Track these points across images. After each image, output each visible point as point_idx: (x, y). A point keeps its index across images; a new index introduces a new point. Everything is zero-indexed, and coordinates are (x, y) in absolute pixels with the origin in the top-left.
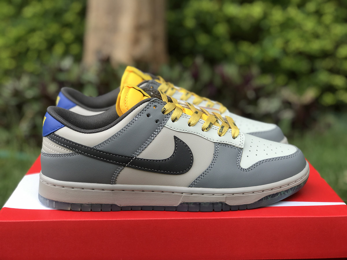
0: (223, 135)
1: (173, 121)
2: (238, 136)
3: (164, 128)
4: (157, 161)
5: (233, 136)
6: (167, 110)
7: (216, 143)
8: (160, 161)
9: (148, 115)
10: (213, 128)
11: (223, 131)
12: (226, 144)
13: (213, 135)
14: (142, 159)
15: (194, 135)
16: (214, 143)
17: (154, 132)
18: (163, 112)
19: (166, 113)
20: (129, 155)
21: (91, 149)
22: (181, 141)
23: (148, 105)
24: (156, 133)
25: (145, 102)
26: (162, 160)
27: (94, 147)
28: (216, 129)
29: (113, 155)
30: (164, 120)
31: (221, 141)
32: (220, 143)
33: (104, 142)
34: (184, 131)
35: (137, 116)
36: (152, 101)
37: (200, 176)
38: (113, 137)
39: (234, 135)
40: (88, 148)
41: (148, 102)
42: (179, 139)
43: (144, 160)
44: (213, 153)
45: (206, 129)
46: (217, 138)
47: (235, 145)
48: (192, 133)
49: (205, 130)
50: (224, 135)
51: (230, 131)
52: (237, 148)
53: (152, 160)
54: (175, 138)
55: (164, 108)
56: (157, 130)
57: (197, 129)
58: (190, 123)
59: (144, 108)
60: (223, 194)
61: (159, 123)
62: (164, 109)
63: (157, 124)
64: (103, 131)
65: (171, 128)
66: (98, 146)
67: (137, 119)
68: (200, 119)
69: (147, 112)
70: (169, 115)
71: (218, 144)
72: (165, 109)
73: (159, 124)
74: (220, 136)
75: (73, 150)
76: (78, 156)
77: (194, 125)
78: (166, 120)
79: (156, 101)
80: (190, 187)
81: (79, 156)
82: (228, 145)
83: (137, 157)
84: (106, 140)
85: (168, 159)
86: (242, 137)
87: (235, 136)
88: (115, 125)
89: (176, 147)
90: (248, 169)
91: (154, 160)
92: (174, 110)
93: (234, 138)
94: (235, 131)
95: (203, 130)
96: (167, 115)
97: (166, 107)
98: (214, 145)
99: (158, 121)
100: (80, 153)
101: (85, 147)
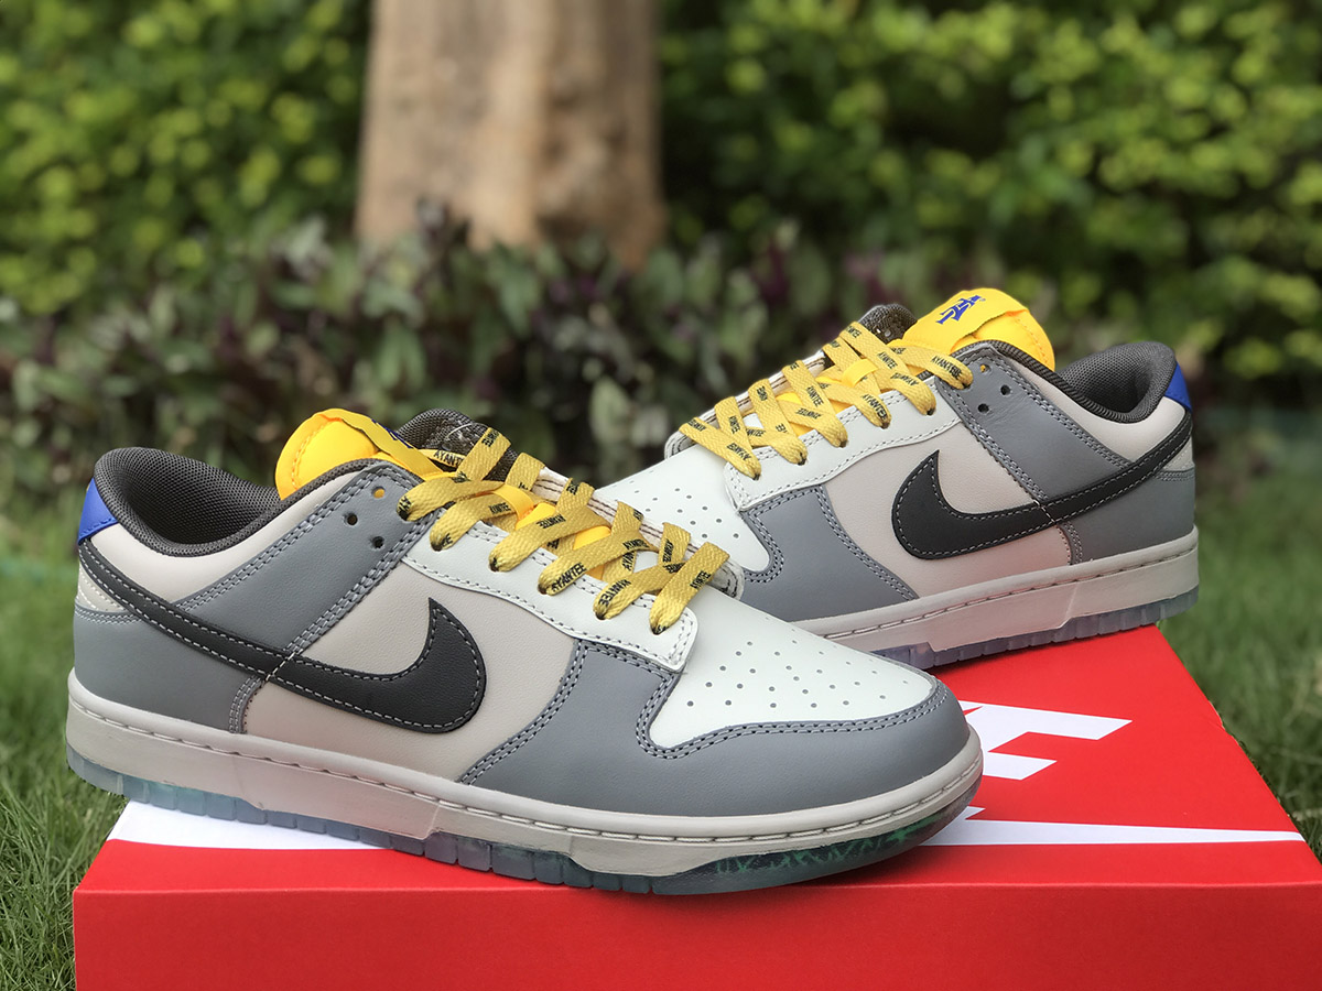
0: (611, 613)
1: (437, 547)
2: (673, 624)
3: (401, 568)
4: (363, 675)
5: (652, 621)
6: (415, 509)
7: (581, 640)
8: (372, 676)
9: (352, 519)
10: (580, 583)
11: (614, 601)
12: (618, 650)
13: (576, 611)
14: (315, 663)
15: (504, 602)
16: (571, 642)
17: (364, 578)
18: (404, 514)
19: (413, 517)
20: (275, 642)
21: (169, 607)
22: (451, 618)
23: (353, 483)
24: (370, 581)
25: (347, 472)
26: (381, 677)
27: (177, 603)
28: (593, 589)
29: (228, 636)
30: (402, 541)
31: (599, 638)
32: (594, 643)
33: (203, 591)
34: (467, 586)
35: (314, 516)
36: (368, 472)
37: (497, 749)
38: (228, 577)
39: (658, 618)
40: (160, 604)
41: (356, 474)
42: (444, 611)
43: (324, 666)
44: (562, 673)
45: (553, 586)
46: (588, 627)
47: (653, 657)
48: (498, 595)
49: (550, 591)
50: (617, 615)
51: (649, 603)
52: (659, 668)
53: (347, 671)
54: (433, 604)
55: (406, 500)
56: (372, 572)
57: (521, 584)
58: (495, 560)
59: (338, 493)
60: (566, 827)
61: (385, 549)
62: (404, 504)
63: (374, 550)
64: (211, 552)
65: (424, 571)
66: (187, 599)
67: (310, 526)
68: (542, 550)
69: (345, 508)
70: (426, 523)
71: (584, 645)
72: (409, 503)
73: (383, 552)
74: (601, 617)
75: (123, 604)
76: (136, 625)
77: (512, 567)
78: (410, 541)
79: (385, 471)
80: (460, 780)
82: (625, 652)
83: (304, 655)
84: (211, 587)
85: (400, 674)
86: (688, 628)
87: (662, 624)
88: (247, 537)
89: (430, 636)
90: (673, 751)
91: (353, 673)
92: (447, 506)
93: (656, 630)
94: (666, 605)
95: (543, 590)
96: (418, 522)
97: (415, 495)
98: (570, 645)
99: (378, 542)
100: (139, 616)
101: (154, 598)
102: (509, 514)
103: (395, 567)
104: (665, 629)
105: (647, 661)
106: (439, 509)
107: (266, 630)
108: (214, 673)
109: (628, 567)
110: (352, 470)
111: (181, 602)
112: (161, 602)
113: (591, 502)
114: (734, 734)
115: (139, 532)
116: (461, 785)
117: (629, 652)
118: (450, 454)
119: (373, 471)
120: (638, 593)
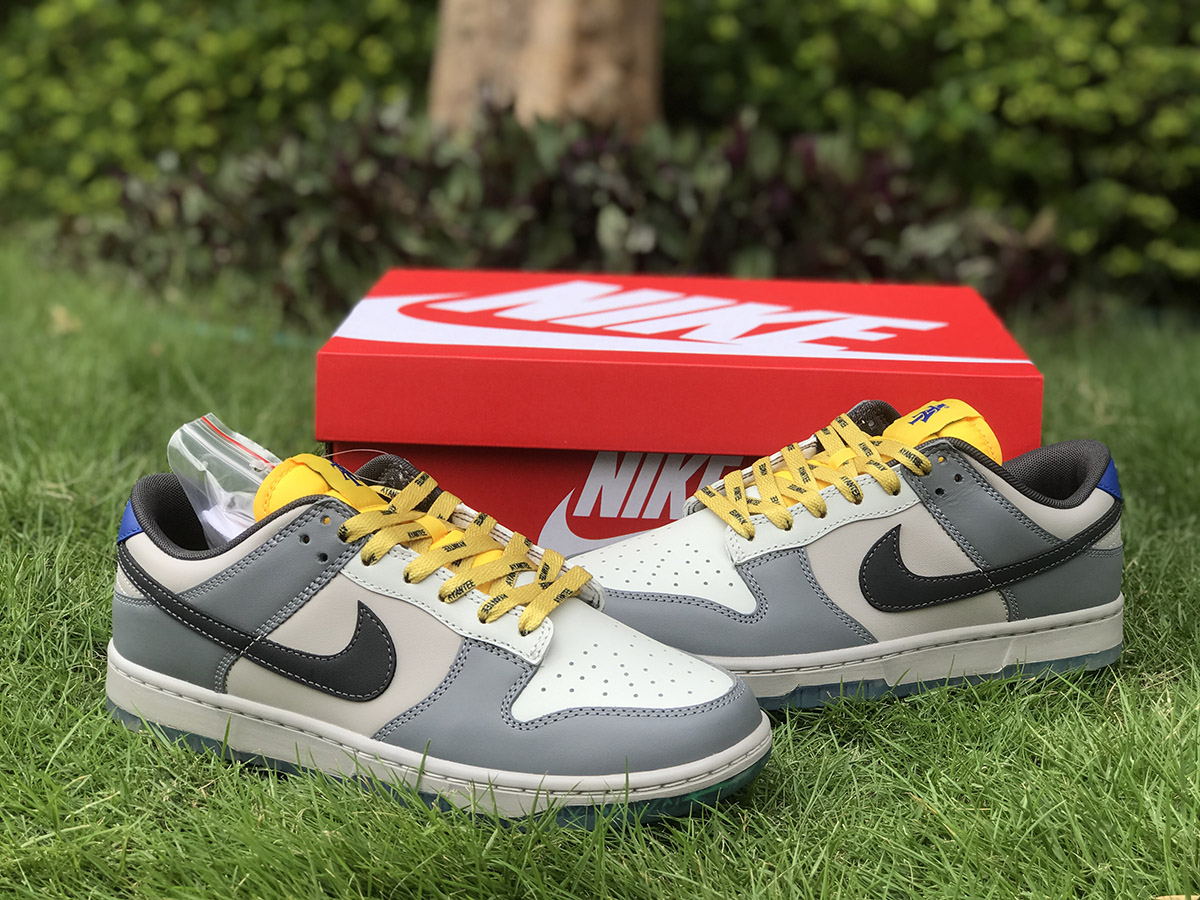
0: (490, 619)
1: (366, 563)
2: (535, 629)
3: (339, 577)
4: (308, 655)
5: (521, 626)
6: (351, 534)
7: (467, 638)
8: (315, 656)
9: (305, 539)
10: (470, 595)
11: (493, 610)
12: (494, 646)
13: (465, 617)
14: (275, 644)
15: (413, 607)
16: (460, 638)
17: (313, 583)
18: (343, 538)
19: (349, 540)
20: (247, 628)
21: (175, 597)
22: (374, 616)
23: (307, 513)
24: (317, 586)
25: (303, 504)
26: (321, 657)
27: (180, 594)
28: (479, 600)
30: (340, 557)
31: (480, 637)
32: (477, 641)
33: (198, 586)
34: (386, 593)
35: (278, 536)
36: (319, 505)
38: (216, 577)
39: (525, 624)
40: (168, 595)
41: (309, 506)
42: (369, 611)
43: (281, 647)
44: (452, 662)
45: (449, 596)
46: (473, 628)
47: (519, 654)
48: (409, 601)
49: (447, 599)
50: (495, 621)
51: (519, 613)
52: (523, 662)
53: (298, 652)
54: (361, 605)
55: (344, 527)
56: (318, 579)
57: (427, 593)
58: (408, 574)
59: (296, 520)
60: (446, 777)
61: (329, 563)
62: (343, 530)
63: (320, 563)
64: (206, 558)
65: (356, 581)
66: (187, 592)
67: (275, 542)
68: (443, 569)
69: (301, 531)
70: (359, 545)
71: (469, 642)
72: (347, 530)
73: (327, 565)
74: (483, 621)
75: (143, 593)
77: (421, 580)
78: (346, 557)
79: (331, 505)
80: (374, 737)
81: (151, 608)
82: (499, 649)
83: (267, 638)
84: (203, 584)
85: (334, 656)
86: (546, 632)
87: (528, 628)
89: (358, 629)
90: (527, 724)
91: (301, 653)
92: (374, 533)
93: (523, 633)
94: (533, 614)
95: (442, 599)
96: (353, 544)
97: (352, 524)
98: (459, 642)
99: (324, 557)
100: (154, 603)
101: (164, 589)
102: (425, 538)
103: (335, 576)
104: (529, 632)
105: (514, 656)
106: (369, 535)
107: (240, 617)
108: (205, 649)
109: (509, 583)
110: (307, 503)
111: (182, 594)
112: (169, 593)
113: (494, 531)
114: (573, 714)
115: (157, 539)
116: (374, 741)
117: (502, 649)
118: (393, 490)
119: (322, 504)
120: (512, 605)
